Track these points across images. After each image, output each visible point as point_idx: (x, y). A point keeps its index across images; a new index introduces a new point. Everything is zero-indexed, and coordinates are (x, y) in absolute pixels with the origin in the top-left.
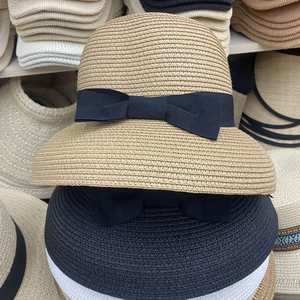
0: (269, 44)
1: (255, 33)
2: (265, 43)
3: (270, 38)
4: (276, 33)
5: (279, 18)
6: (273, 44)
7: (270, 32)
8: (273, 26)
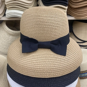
0: (77, 17)
1: (74, 15)
2: (76, 17)
3: (77, 16)
4: (79, 14)
5: (80, 10)
6: (78, 17)
7: (78, 14)
8: (79, 12)
